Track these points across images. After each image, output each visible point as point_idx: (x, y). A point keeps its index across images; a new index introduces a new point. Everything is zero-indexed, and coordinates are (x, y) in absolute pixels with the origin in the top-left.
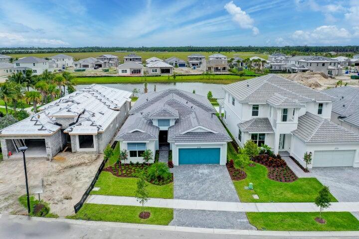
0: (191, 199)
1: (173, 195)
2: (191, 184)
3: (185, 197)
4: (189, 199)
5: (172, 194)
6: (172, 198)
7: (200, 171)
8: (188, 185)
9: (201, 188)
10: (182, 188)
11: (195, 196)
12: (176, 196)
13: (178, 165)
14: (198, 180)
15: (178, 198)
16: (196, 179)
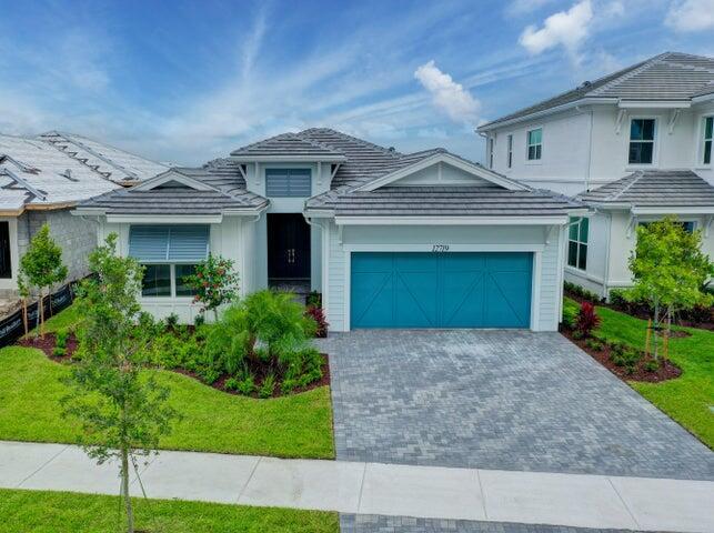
0: (442, 460)
1: (331, 439)
2: (419, 396)
3: (400, 452)
4: (428, 463)
5: (328, 435)
6: (326, 453)
7: (452, 349)
8: (408, 398)
9: (480, 411)
10: (375, 411)
11: (460, 449)
12: (350, 443)
13: (347, 328)
14: (453, 380)
15: (364, 455)
16: (439, 376)
